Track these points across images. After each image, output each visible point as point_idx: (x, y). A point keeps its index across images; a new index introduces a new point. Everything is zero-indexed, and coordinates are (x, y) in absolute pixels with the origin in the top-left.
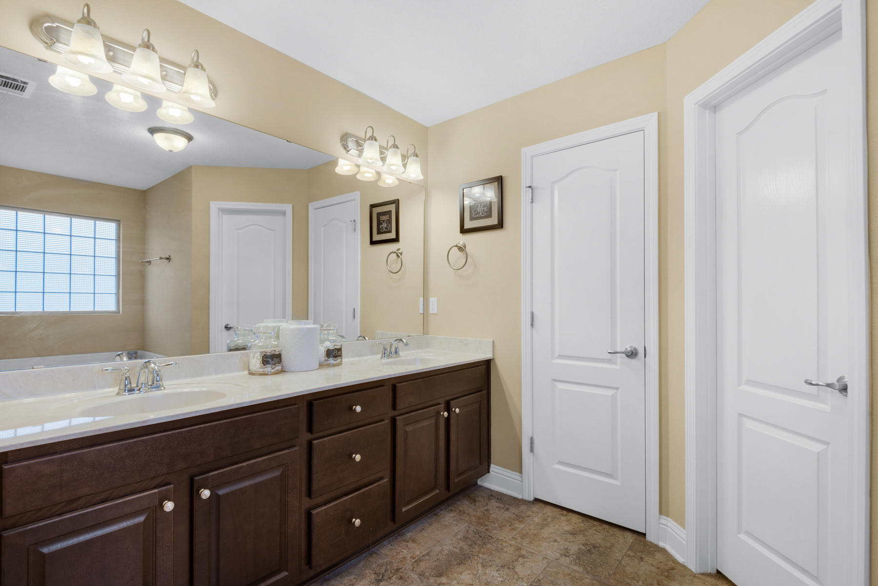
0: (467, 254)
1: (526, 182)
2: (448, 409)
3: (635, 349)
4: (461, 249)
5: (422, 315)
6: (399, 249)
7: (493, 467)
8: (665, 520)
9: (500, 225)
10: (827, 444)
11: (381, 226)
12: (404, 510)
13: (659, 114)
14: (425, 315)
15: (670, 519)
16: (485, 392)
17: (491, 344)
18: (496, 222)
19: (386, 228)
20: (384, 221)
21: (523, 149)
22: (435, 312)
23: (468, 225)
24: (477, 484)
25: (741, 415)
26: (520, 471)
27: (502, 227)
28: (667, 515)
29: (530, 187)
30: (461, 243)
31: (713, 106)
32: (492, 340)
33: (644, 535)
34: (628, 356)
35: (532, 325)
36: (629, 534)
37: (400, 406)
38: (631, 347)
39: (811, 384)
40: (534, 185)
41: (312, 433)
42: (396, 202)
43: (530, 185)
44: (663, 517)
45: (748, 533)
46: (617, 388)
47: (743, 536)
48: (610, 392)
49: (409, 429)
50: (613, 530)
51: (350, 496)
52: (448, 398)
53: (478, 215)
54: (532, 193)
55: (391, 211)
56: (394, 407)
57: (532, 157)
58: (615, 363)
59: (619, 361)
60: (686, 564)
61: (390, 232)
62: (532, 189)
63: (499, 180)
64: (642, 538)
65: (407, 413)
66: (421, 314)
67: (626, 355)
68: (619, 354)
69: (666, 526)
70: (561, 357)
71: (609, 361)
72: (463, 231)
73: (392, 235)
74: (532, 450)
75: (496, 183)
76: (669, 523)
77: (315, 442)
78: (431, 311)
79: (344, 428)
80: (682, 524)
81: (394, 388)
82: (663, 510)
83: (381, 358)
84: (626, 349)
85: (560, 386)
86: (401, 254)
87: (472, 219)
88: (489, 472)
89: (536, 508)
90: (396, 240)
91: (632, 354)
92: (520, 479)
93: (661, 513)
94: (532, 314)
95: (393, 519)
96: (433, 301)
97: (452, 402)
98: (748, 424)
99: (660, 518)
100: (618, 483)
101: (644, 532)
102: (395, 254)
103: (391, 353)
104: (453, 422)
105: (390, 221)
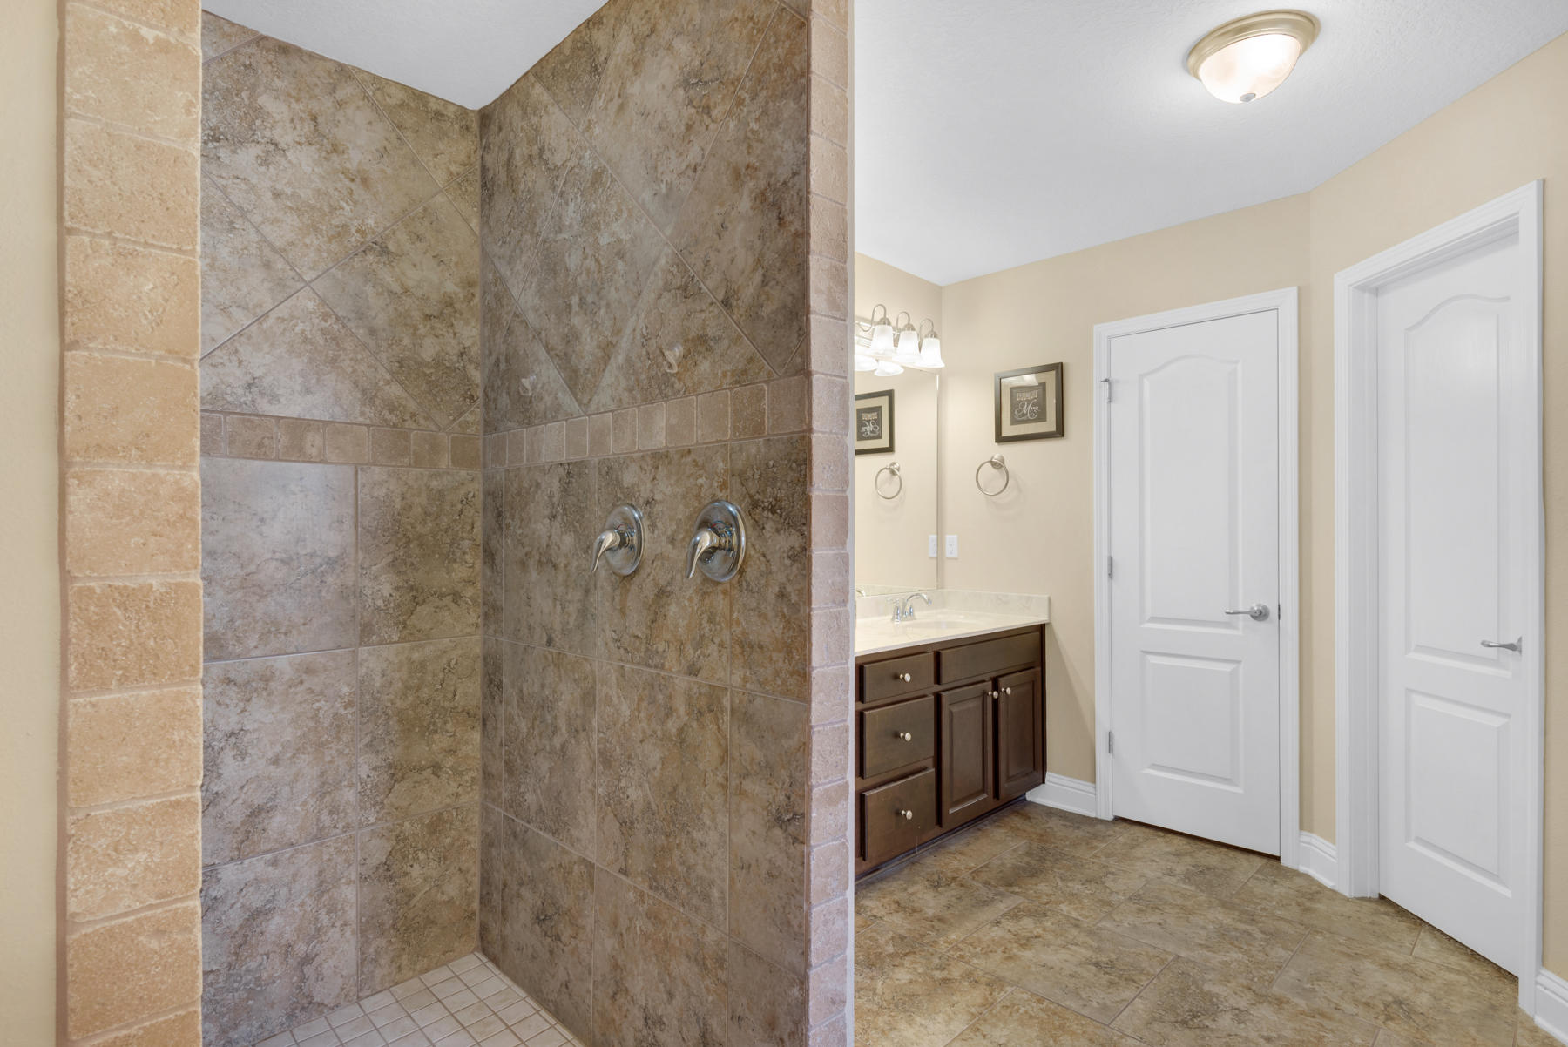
0: (1007, 473)
1: (1099, 373)
2: (996, 687)
3: (1265, 608)
4: (998, 465)
5: (935, 562)
6: (894, 464)
7: (1049, 775)
8: (1306, 837)
9: (1060, 432)
10: (1508, 716)
11: (863, 428)
12: (951, 811)
13: (1299, 289)
14: (940, 559)
15: (1314, 835)
16: (1039, 669)
17: (1046, 603)
18: (1053, 429)
19: (872, 432)
20: (868, 421)
21: (1095, 327)
22: (955, 555)
23: (1008, 430)
24: (1025, 799)
25: (1409, 691)
26: (1093, 779)
27: (1063, 436)
28: (1311, 830)
29: (1106, 380)
30: (996, 457)
31: (1374, 289)
32: (1047, 596)
33: (1278, 859)
34: (1254, 617)
35: (1110, 575)
36: (1257, 859)
37: (944, 679)
38: (1259, 605)
39: (1489, 646)
40: (1113, 377)
41: (863, 702)
42: (890, 394)
43: (1106, 377)
44: (1304, 833)
45: (1419, 840)
46: (1239, 662)
47: (1413, 845)
48: (1228, 668)
49: (955, 709)
50: (1232, 853)
51: (899, 783)
52: (994, 674)
53: (1025, 418)
54: (1110, 388)
55: (880, 407)
56: (938, 680)
57: (1110, 338)
58: (1235, 628)
59: (1241, 624)
60: (1336, 889)
61: (880, 437)
62: (1110, 384)
63: (1059, 369)
64: (1275, 863)
65: (952, 689)
66: (931, 558)
67: (1252, 616)
68: (1240, 615)
69: (1309, 843)
70: (1153, 619)
71: (1228, 625)
72: (1000, 439)
73: (884, 442)
74: (1111, 749)
75: (1054, 372)
76: (1315, 841)
77: (866, 713)
78: (948, 555)
79: (889, 701)
80: (1331, 837)
81: (938, 655)
82: (1304, 824)
83: (893, 620)
84: (1252, 608)
85: (1153, 659)
86: (898, 470)
87: (1014, 422)
88: (1044, 782)
89: (1118, 828)
90: (890, 449)
91: (1261, 615)
92: (1092, 790)
93: (1301, 828)
94: (1111, 560)
95: (939, 822)
96: (951, 540)
97: (1001, 679)
98: (1419, 701)
99: (1300, 835)
100: (1239, 790)
101: (1277, 855)
102: (887, 472)
103: (904, 613)
104: (1002, 706)
105: (878, 422)
